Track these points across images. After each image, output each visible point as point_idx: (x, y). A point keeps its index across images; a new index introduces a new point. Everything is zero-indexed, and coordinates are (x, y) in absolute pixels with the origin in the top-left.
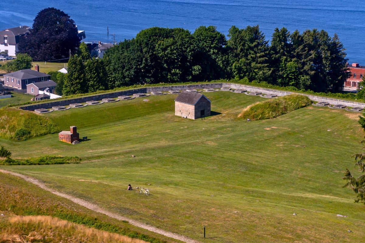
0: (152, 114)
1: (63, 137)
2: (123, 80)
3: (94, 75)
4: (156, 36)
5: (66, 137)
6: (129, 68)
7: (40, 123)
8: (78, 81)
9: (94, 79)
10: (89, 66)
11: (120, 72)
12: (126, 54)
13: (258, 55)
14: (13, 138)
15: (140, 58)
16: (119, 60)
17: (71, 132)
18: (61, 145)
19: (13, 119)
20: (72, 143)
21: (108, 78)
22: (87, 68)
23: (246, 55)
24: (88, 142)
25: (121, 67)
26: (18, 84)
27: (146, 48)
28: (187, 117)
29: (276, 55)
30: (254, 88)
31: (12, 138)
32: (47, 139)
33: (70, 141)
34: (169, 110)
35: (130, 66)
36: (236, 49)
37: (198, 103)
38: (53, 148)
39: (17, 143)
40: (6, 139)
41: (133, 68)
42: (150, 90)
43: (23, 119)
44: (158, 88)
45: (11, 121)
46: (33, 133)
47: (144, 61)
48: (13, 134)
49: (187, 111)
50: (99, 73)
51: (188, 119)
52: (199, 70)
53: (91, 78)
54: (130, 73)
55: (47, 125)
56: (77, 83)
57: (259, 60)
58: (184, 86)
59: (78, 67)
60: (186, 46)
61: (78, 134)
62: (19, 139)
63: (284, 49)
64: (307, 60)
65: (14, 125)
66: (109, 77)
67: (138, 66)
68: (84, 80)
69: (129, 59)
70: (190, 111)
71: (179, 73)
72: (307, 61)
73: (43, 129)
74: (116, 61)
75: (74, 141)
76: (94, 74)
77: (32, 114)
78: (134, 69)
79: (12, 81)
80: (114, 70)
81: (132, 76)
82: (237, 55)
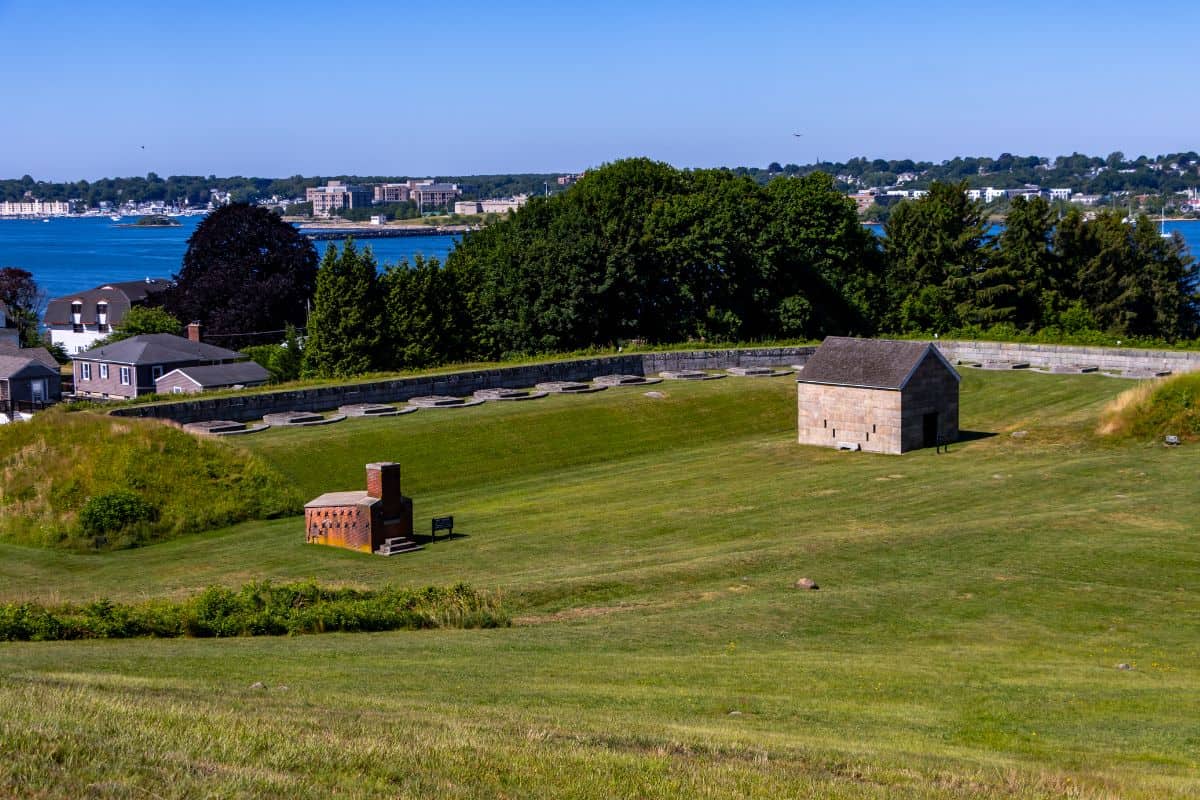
0: (692, 446)
1: (329, 521)
2: (532, 338)
3: (423, 321)
4: (645, 187)
5: (345, 519)
6: (558, 293)
7: (205, 471)
8: (359, 340)
9: (421, 337)
10: (403, 285)
11: (521, 313)
12: (539, 242)
13: (977, 277)
14: (70, 535)
15: (596, 255)
16: (515, 265)
17: (370, 495)
18: (321, 559)
19: (75, 455)
20: (375, 547)
21: (474, 337)
22: (395, 290)
23: (938, 279)
24: (462, 545)
25: (526, 290)
26: (124, 383)
27: (616, 220)
28: (859, 449)
29: (1028, 282)
30: (1062, 352)
31: (63, 537)
32: (245, 539)
33: (365, 541)
34: (757, 432)
35: (559, 286)
36: (904, 254)
37: (914, 380)
38: (279, 574)
39: (87, 559)
40: (31, 544)
41: (573, 295)
42: (657, 363)
43: (125, 450)
44: (684, 356)
45: (65, 461)
46: (175, 512)
47: (610, 269)
48: (70, 520)
49: (862, 420)
50: (439, 314)
51: (867, 453)
52: (804, 311)
53: (413, 333)
54: (560, 313)
55: (241, 479)
56: (355, 348)
57: (981, 294)
58: (781, 350)
59: (361, 287)
60: (752, 226)
61: (409, 502)
62: (97, 544)
63: (1044, 266)
64: (1116, 306)
65: (77, 482)
66: (476, 332)
67: (592, 287)
68: (385, 339)
69: (554, 260)
70: (876, 417)
71: (734, 321)
72: (1115, 310)
73: (226, 499)
74: (505, 273)
75: (389, 541)
76: (423, 315)
77: (169, 432)
78: (577, 297)
79: (102, 376)
80: (499, 303)
81: (569, 326)
82: (905, 277)
